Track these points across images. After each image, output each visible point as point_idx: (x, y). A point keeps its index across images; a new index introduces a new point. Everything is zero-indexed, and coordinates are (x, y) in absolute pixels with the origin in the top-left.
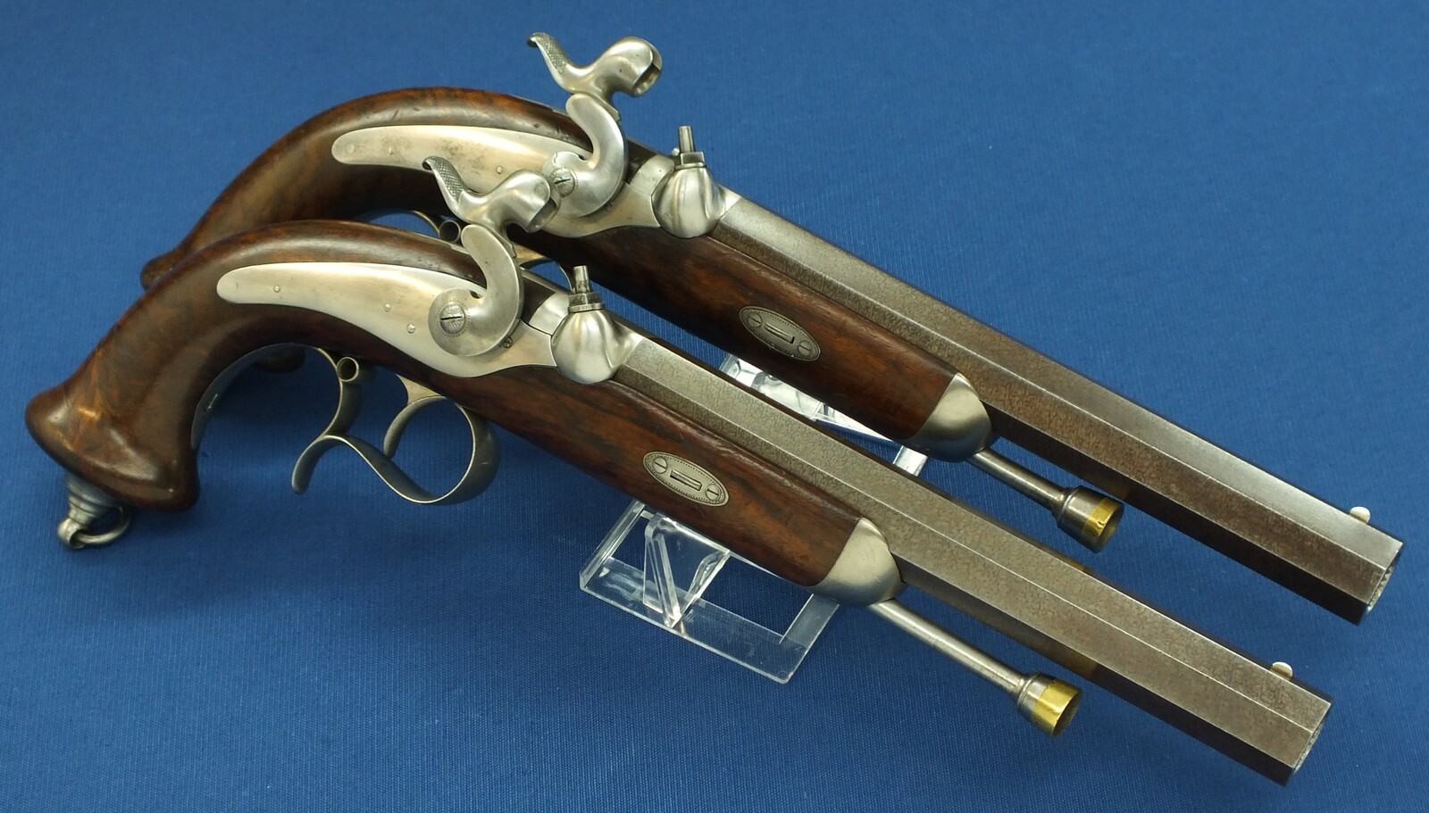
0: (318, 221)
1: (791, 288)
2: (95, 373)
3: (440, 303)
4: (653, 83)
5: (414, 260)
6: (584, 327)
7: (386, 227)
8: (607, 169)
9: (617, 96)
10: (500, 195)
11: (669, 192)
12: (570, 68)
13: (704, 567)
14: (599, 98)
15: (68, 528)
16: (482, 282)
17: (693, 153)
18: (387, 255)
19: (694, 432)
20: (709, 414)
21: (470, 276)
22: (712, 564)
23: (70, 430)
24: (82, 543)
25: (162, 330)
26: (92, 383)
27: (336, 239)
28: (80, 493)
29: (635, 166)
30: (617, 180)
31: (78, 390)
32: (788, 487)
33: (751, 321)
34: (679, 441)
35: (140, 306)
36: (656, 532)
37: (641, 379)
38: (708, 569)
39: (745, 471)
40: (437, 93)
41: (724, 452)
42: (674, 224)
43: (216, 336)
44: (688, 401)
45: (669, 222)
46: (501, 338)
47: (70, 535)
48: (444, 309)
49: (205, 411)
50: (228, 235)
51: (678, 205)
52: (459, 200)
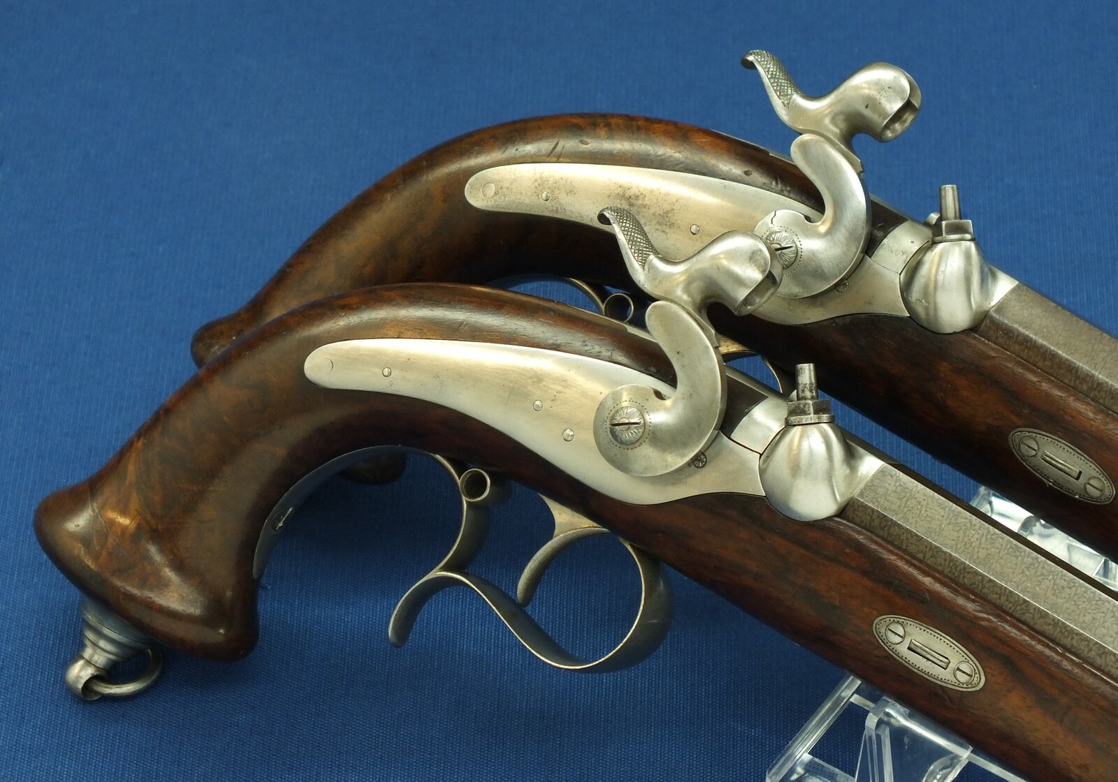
0: (445, 285)
1: (1080, 407)
2: (132, 468)
3: (610, 403)
4: (907, 124)
5: (577, 344)
6: (805, 445)
7: (539, 298)
8: (841, 235)
9: (861, 138)
10: (702, 262)
11: (924, 271)
12: (798, 100)
13: (933, 774)
14: (836, 141)
15: (79, 673)
16: (671, 380)
17: (958, 221)
18: (541, 335)
19: (945, 591)
20: (966, 569)
21: (653, 369)
22: (944, 771)
23: (95, 542)
24: (97, 693)
25: (226, 419)
26: (127, 483)
27: (471, 310)
28: (99, 626)
29: (879, 234)
30: (855, 251)
31: (109, 492)
32: (1067, 670)
33: (1024, 448)
34: (923, 602)
35: (196, 384)
36: (880, 723)
37: (878, 517)
38: (938, 777)
39: (1009, 646)
40: (613, 121)
41: (982, 619)
42: (927, 314)
43: (298, 429)
44: (938, 550)
45: (920, 310)
46: (692, 455)
47: (83, 681)
48: (617, 412)
49: (274, 528)
50: (316, 296)
51: (935, 288)
52: (646, 267)
